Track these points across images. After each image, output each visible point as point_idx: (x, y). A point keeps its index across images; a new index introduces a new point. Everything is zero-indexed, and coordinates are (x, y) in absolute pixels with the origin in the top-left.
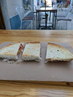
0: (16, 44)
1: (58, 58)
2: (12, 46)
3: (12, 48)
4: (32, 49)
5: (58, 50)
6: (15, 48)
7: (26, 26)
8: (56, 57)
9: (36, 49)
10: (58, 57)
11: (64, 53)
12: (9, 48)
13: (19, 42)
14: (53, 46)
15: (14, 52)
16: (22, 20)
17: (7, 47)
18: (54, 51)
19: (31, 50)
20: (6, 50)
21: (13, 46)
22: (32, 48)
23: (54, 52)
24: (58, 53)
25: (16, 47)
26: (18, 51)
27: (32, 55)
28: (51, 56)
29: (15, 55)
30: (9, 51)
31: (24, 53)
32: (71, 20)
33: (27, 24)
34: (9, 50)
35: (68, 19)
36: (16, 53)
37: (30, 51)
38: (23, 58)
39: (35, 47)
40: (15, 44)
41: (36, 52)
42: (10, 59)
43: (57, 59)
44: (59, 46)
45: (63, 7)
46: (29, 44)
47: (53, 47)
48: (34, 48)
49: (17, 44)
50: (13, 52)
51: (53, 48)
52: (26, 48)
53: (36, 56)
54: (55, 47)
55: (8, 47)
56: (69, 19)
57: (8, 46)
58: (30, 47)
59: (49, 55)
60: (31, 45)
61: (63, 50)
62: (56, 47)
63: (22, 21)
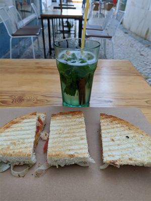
0: (26, 118)
1: (130, 159)
2: (16, 125)
3: (19, 132)
4: (68, 133)
5: (128, 137)
6: (25, 132)
7: (24, 48)
8: (126, 157)
9: (77, 134)
10: (131, 156)
11: (142, 145)
12: (12, 133)
13: (33, 114)
14: (114, 122)
15: (25, 145)
16: (13, 35)
17: (6, 131)
18: (117, 138)
19: (65, 137)
20: (5, 138)
21: (19, 125)
22: (66, 131)
23: (119, 140)
24: (130, 145)
25: (27, 128)
26: (34, 139)
27: (72, 153)
28: (114, 153)
29: (30, 155)
30: (11, 143)
31: (51, 148)
32: (111, 37)
33: (26, 44)
34: (12, 138)
35: (106, 35)
36: (30, 147)
37: (63, 139)
38: (49, 162)
39: (74, 127)
40: (23, 119)
41: (79, 144)
42: (17, 164)
43: (130, 163)
44: (128, 123)
45: (104, 9)
46: (58, 118)
47: (115, 126)
48: (72, 131)
49: (28, 120)
50: (22, 143)
51: (113, 128)
52: (53, 130)
53: (82, 156)
54: (118, 125)
55: (9, 130)
56: (108, 34)
57: (7, 127)
58: (62, 128)
59: (110, 150)
60: (64, 121)
61: (137, 135)
62: (121, 127)
63: (12, 37)
